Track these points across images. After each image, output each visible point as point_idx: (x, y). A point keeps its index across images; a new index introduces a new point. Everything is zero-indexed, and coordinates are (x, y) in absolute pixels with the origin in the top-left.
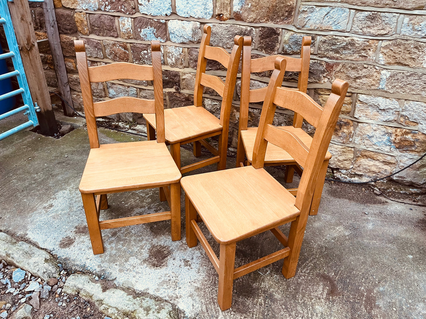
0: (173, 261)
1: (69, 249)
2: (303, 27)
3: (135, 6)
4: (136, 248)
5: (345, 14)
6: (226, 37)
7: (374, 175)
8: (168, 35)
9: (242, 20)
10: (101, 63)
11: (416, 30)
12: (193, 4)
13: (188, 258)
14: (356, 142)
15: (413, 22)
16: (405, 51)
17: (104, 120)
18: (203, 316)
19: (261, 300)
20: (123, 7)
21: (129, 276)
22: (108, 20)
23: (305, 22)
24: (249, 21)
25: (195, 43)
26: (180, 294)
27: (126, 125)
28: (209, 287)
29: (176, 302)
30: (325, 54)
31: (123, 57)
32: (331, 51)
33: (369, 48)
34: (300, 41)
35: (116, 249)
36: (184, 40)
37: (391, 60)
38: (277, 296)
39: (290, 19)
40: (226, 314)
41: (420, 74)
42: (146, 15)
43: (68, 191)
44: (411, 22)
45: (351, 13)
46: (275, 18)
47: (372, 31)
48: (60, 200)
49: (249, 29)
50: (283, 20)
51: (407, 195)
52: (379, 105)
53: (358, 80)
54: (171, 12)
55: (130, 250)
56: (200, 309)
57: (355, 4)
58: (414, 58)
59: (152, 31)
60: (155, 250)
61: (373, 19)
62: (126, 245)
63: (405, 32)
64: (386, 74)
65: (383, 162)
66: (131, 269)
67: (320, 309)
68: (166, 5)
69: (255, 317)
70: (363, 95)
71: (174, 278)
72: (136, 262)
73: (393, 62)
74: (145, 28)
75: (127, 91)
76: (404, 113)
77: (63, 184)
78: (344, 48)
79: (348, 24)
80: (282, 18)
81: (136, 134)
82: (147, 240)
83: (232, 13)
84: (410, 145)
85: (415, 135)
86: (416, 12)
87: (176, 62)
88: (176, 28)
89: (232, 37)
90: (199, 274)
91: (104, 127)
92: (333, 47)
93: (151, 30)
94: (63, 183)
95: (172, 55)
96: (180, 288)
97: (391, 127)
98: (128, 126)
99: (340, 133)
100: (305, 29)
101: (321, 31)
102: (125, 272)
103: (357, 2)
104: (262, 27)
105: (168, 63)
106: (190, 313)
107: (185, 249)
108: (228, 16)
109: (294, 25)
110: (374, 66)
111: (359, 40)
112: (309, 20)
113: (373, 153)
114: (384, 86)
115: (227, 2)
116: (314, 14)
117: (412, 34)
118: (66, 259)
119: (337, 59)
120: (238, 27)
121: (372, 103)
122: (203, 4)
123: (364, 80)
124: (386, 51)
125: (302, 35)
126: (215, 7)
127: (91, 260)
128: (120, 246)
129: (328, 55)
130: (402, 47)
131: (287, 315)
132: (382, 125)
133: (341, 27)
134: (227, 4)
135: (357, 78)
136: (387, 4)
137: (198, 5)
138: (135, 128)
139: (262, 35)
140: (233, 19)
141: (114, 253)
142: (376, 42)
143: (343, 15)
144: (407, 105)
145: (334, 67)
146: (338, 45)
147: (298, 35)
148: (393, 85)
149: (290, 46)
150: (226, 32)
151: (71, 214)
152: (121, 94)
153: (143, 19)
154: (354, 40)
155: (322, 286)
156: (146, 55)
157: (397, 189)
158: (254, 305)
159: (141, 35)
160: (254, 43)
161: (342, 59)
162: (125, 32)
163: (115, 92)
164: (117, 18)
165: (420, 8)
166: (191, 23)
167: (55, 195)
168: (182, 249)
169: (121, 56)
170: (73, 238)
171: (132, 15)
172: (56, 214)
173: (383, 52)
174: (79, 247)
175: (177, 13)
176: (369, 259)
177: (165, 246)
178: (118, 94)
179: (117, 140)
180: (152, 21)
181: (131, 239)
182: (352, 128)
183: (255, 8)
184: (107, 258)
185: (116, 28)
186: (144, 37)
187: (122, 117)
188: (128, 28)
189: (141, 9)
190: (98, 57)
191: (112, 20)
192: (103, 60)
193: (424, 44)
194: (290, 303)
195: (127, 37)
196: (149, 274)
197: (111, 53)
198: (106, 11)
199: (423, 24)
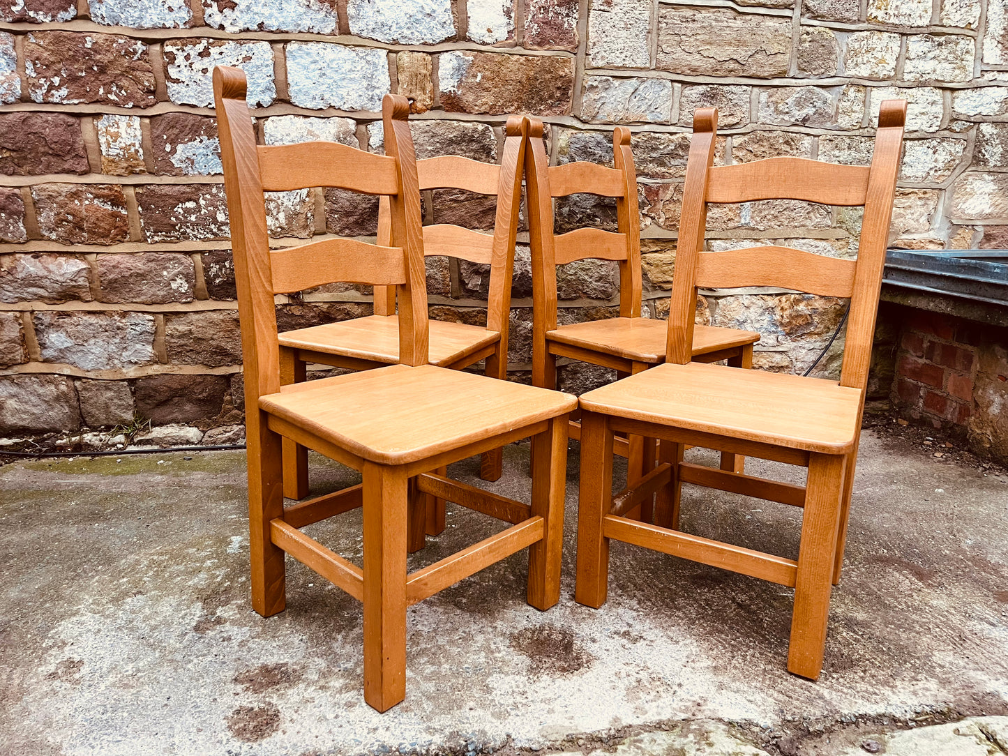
0: (597, 645)
1: (284, 733)
2: (594, 118)
3: (156, 86)
5: (666, 90)
6: (427, 150)
9: (463, 110)
10: (17, 256)
11: (781, 113)
12: (337, 77)
13: (619, 627)
15: (773, 99)
16: (772, 151)
17: (17, 440)
19: (846, 634)
20: (114, 89)
22: (56, 126)
23: (596, 109)
24: (478, 110)
26: (697, 696)
27: (114, 435)
28: (733, 657)
29: (708, 713)
30: (642, 168)
31: (107, 227)
32: (650, 162)
34: (590, 146)
35: (428, 679)
39: (564, 103)
42: (195, 106)
43: (90, 614)
44: (772, 99)
45: (676, 89)
46: (535, 104)
48: (89, 641)
49: (480, 127)
50: (551, 106)
54: (275, 96)
55: (466, 666)
56: (772, 700)
57: (680, 72)
59: (213, 148)
60: (525, 642)
61: (712, 98)
62: (443, 660)
63: (764, 117)
65: (770, 368)
66: (524, 701)
67: (942, 602)
68: (259, 81)
69: (877, 663)
70: (718, 242)
72: (513, 682)
74: (190, 141)
75: (118, 328)
77: (48, 605)
79: (673, 110)
80: (549, 102)
81: (156, 452)
82: (481, 632)
83: (438, 95)
84: (806, 324)
85: (810, 302)
86: (776, 82)
87: (289, 222)
88: (292, 135)
90: (681, 644)
91: (32, 456)
92: (654, 155)
93: (207, 147)
94: (43, 603)
95: (278, 207)
96: (680, 685)
97: (771, 295)
98: (120, 438)
100: (598, 122)
101: (628, 124)
103: (684, 68)
106: (764, 718)
107: (589, 614)
108: (428, 102)
109: (575, 116)
112: (603, 104)
114: (748, 218)
115: (425, 72)
116: (611, 92)
117: (776, 120)
119: (663, 177)
120: (456, 125)
122: (364, 77)
123: (716, 212)
124: (741, 154)
125: (594, 134)
126: (395, 83)
127: (388, 729)
128: (429, 669)
129: (646, 171)
130: (765, 143)
131: (914, 634)
132: (756, 295)
133: (662, 116)
134: (425, 75)
136: (731, 71)
137: (351, 79)
138: (149, 436)
140: (439, 108)
141: (433, 689)
142: (721, 139)
143: (662, 94)
145: (660, 192)
146: (661, 149)
147: (585, 135)
148: (763, 214)
149: (572, 159)
150: (426, 139)
151: (179, 658)
152: (92, 341)
153: (183, 117)
154: (686, 138)
155: (896, 574)
156: (193, 213)
158: (848, 646)
159: (173, 161)
160: (493, 158)
161: (672, 176)
162: (117, 155)
163: (69, 340)
164: (90, 119)
165: (781, 75)
166: (332, 122)
167: (52, 637)
168: (584, 618)
169: (100, 227)
170: (263, 705)
171: (144, 109)
172: (119, 676)
173: (737, 157)
174: (311, 715)
175: (293, 100)
176: (899, 513)
177: (538, 626)
178: (81, 342)
179: (116, 474)
180: (212, 121)
181: (439, 643)
182: (707, 312)
183: (490, 82)
184: (428, 706)
185: (85, 148)
186: (183, 166)
187: (93, 416)
188: (128, 144)
189: (178, 93)
190: (6, 238)
191: (71, 125)
192: (26, 245)
193: (798, 135)
194: (893, 617)
195: (124, 170)
196: (579, 690)
197: (59, 223)
198: (49, 103)
199: (789, 101)
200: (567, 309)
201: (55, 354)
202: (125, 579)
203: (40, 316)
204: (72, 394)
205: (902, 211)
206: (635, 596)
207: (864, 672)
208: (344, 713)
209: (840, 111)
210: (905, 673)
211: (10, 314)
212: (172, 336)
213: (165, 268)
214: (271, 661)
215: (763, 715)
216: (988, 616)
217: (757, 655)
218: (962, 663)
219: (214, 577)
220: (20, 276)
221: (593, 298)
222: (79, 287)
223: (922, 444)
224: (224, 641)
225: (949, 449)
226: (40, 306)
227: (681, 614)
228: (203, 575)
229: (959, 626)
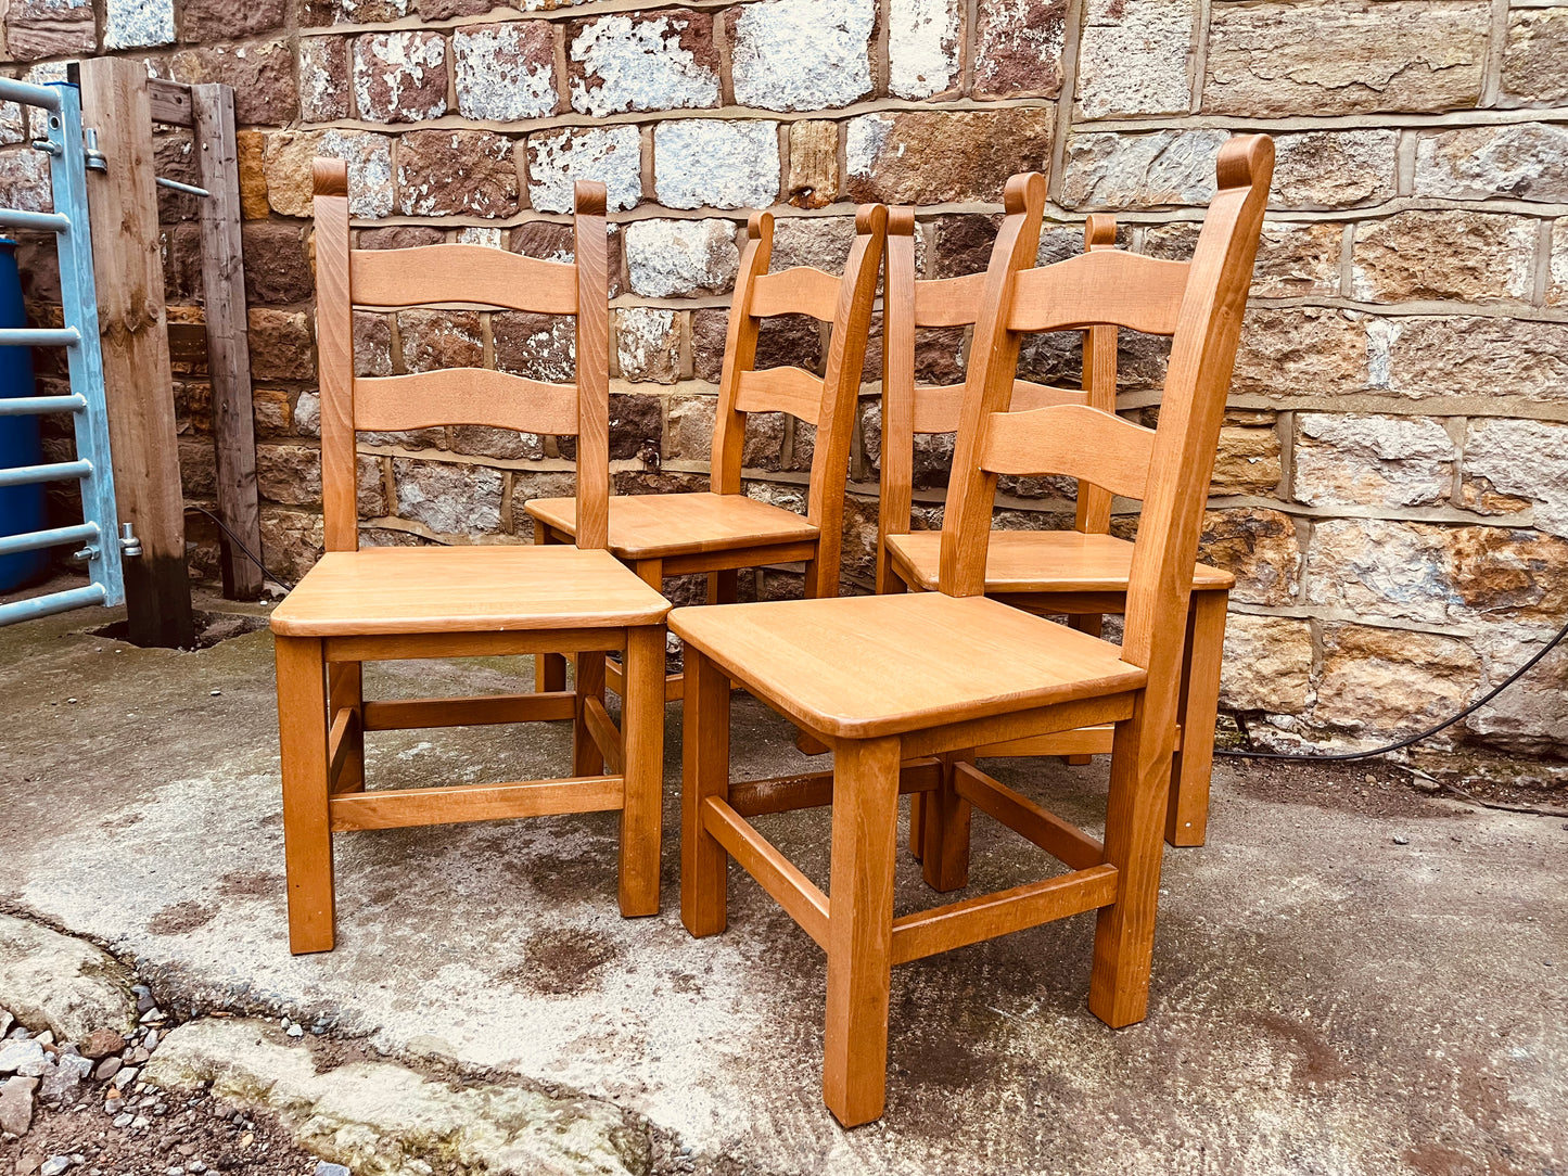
0: (627, 976)
1: (189, 937)
2: (1084, 202)
3: (518, 190)
4: (469, 937)
5: (1221, 148)
6: (824, 261)
7: (1402, 724)
8: (623, 274)
9: (877, 200)
11: (1463, 175)
12: (712, 163)
13: (689, 967)
14: (1313, 597)
15: (1448, 150)
16: (1440, 248)
18: (758, 1148)
19: (1011, 1094)
20: (478, 196)
21: (438, 1021)
22: (421, 243)
23: (1089, 188)
24: (899, 199)
25: (716, 292)
26: (656, 1080)
29: (638, 1103)
31: (464, 362)
33: (1314, 251)
34: (1075, 248)
36: (679, 284)
37: (1394, 285)
40: (865, 1141)
41: (1506, 319)
42: (555, 213)
43: (208, 780)
44: (1443, 151)
46: (989, 184)
47: (1318, 194)
48: (173, 803)
51: (1542, 790)
52: (1378, 445)
53: (1290, 366)
54: (640, 195)
56: (747, 1125)
57: (1247, 114)
58: (1474, 269)
60: (549, 943)
61: (1313, 155)
63: (1428, 185)
64: (1383, 334)
65: (1429, 666)
66: (448, 1002)
67: (1276, 1120)
68: (624, 177)
69: (991, 1149)
70: (1316, 416)
71: (630, 1026)
72: (468, 979)
73: (1403, 290)
74: (548, 256)
75: (466, 485)
76: (1473, 467)
77: (190, 763)
82: (517, 915)
83: (844, 181)
84: (1517, 589)
85: (1528, 547)
86: (1455, 119)
87: (650, 363)
90: (740, 1015)
94: (189, 760)
95: (636, 341)
96: (658, 1059)
97: (1436, 524)
99: (1253, 568)
100: (1091, 209)
101: (1146, 210)
102: (420, 1008)
103: (1255, 108)
104: (945, 215)
105: (620, 372)
107: (677, 941)
108: (830, 191)
109: (1053, 201)
110: (1342, 308)
111: (1276, 228)
112: (1101, 178)
113: (1385, 634)
114: (1385, 375)
115: (827, 148)
116: (1114, 158)
117: (1454, 191)
118: (170, 968)
121: (1352, 438)
122: (745, 162)
123: (1313, 362)
124: (1372, 255)
126: (785, 166)
127: (277, 971)
128: (406, 931)
130: (1425, 234)
131: (1135, 1142)
132: (1399, 521)
134: (826, 152)
135: (1287, 357)
136: (1355, 104)
137: (729, 166)
139: (946, 241)
140: (845, 199)
142: (1332, 229)
143: (1212, 155)
144: (1476, 435)
147: (1068, 230)
148: (1417, 368)
150: (824, 244)
151: (211, 841)
152: (442, 498)
153: (542, 227)
155: (1267, 1052)
156: (546, 347)
157: (1498, 772)
158: (984, 1110)
160: (920, 271)
163: (422, 494)
164: (454, 234)
165: (1467, 105)
166: (704, 225)
167: (154, 792)
168: (662, 943)
170: (211, 907)
171: (505, 219)
172: (148, 840)
173: (1364, 260)
174: (233, 932)
175: (660, 199)
176: (1445, 969)
177: (591, 932)
178: (432, 499)
180: (571, 231)
181: (453, 910)
182: (1292, 544)
183: (918, 156)
184: (346, 967)
189: (539, 198)
190: (374, 371)
191: (436, 242)
193: (1501, 218)
196: (525, 1015)
197: (421, 356)
198: (417, 215)
199: (1482, 153)
200: (1027, 513)
201: (409, 509)
203: (398, 464)
206: (774, 941)
207: (946, 1150)
211: (373, 458)
212: (519, 501)
215: (706, 1136)
222: (435, 432)
226: (399, 451)
227: (800, 981)
229: (1247, 1165)
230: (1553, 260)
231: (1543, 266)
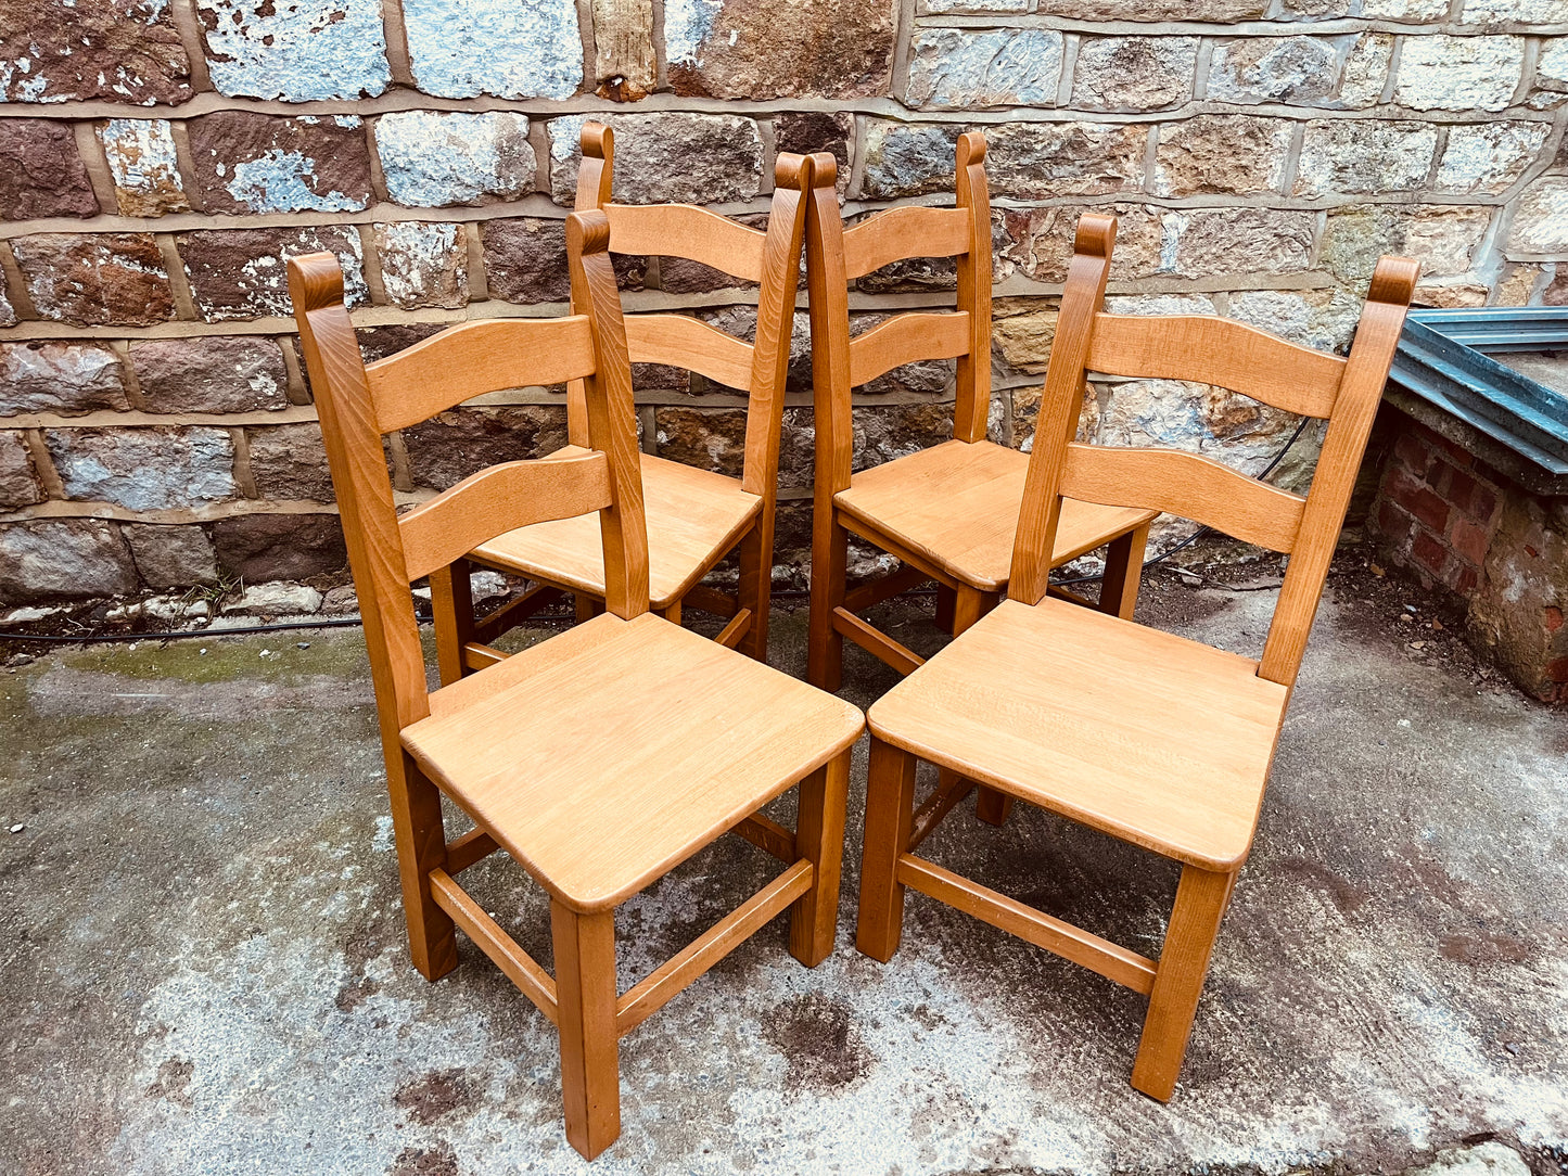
0: (879, 1033)
2: (926, 101)
3: (190, 67)
4: (715, 1057)
5: (1053, 48)
6: (647, 163)
7: (1163, 532)
8: (376, 179)
9: (705, 93)
10: (5, 346)
11: (1245, 82)
12: (491, 43)
13: (912, 998)
15: (1236, 59)
16: (1224, 149)
17: (47, 611)
18: (1131, 1153)
19: (1220, 1014)
20: (122, 75)
21: (791, 1162)
22: (36, 142)
23: (932, 86)
24: (732, 94)
25: (508, 199)
26: (1005, 1127)
27: (191, 601)
28: (1062, 1056)
29: (1016, 1158)
30: (1003, 184)
31: (139, 299)
32: (1018, 172)
33: (1125, 151)
34: (920, 149)
35: (650, 1098)
36: (459, 192)
37: (1188, 182)
38: (1246, 979)
39: (878, 77)
40: (1183, 1106)
41: (1263, 209)
42: (257, 100)
43: (193, 972)
44: (1233, 59)
45: (1070, 45)
46: (829, 79)
47: (1132, 98)
48: (196, 1022)
49: (736, 123)
50: (857, 82)
51: (1256, 563)
54: (389, 78)
55: (702, 1073)
56: (1102, 1135)
57: (1078, 16)
58: (1246, 167)
59: (292, 168)
60: (782, 1027)
61: (1132, 60)
62: (671, 1063)
63: (1217, 90)
64: (1176, 224)
66: (776, 1137)
67: (1363, 956)
68: (362, 54)
69: (1254, 1071)
70: (1120, 299)
71: (934, 1084)
72: (764, 1102)
73: (1190, 186)
74: (255, 157)
75: (177, 451)
77: (132, 954)
78: (1056, 160)
79: (1063, 83)
80: (852, 76)
81: (255, 631)
82: (725, 1009)
83: (664, 69)
84: (1249, 421)
86: (1244, 29)
87: (429, 286)
88: (423, 145)
89: (672, 161)
90: (994, 1029)
91: (74, 642)
92: (1025, 161)
93: (285, 167)
94: (126, 951)
95: (408, 262)
96: (985, 1107)
98: (200, 606)
100: (934, 108)
101: (984, 110)
102: (761, 1157)
103: (1085, 10)
104: (784, 113)
105: (388, 298)
106: (1089, 1167)
107: (873, 973)
109: (895, 99)
110: (1144, 203)
111: (1096, 129)
112: (943, 77)
114: (1173, 260)
115: (640, 29)
116: (958, 55)
117: (1237, 96)
119: (1038, 197)
120: (695, 120)
122: (537, 43)
123: (1120, 252)
124: (1171, 156)
125: (926, 129)
126: (590, 49)
128: (653, 1079)
129: (1010, 188)
130: (1214, 137)
131: (1313, 1016)
133: (1042, 94)
134: (642, 35)
136: (1168, 11)
137: (515, 46)
138: (243, 604)
139: (786, 141)
140: (666, 90)
141: (658, 1115)
142: (1140, 130)
143: (1045, 55)
144: (1235, 307)
145: (1032, 222)
146: (1037, 151)
147: (911, 130)
148: (1197, 253)
149: (888, 172)
150: (647, 145)
151: (320, 1058)
152: (139, 471)
153: (239, 119)
154: (1081, 132)
155: (1310, 896)
156: (273, 274)
157: (1228, 556)
158: (1219, 1037)
159: (231, 191)
160: (758, 173)
161: (1052, 194)
162: (140, 186)
163: (104, 470)
164: (88, 127)
165: (1254, 17)
166: (487, 120)
167: (146, 1017)
168: (865, 981)
169: (127, 300)
170: (434, 1146)
171: (175, 106)
172: (243, 1091)
173: (1164, 160)
174: (498, 1165)
175: (420, 85)
176: (1335, 770)
177: (801, 997)
178: (123, 473)
179: (201, 680)
180: (288, 124)
181: (667, 1032)
182: (1095, 407)
183: (753, 45)
184: (650, 1146)
185: (87, 175)
186: (249, 198)
187: (155, 575)
188: (156, 166)
189: (227, 79)
191: (60, 139)
192: (16, 330)
193: (1270, 121)
194: (1291, 981)
195: (153, 209)
196: (851, 1118)
197: (64, 294)
198: (18, 102)
199: (1263, 62)
201: (86, 489)
202: (235, 904)
203: (54, 435)
204: (120, 545)
205: (1427, 241)
206: (939, 937)
207: (1234, 1086)
208: (541, 1160)
209: (1347, 78)
210: (1289, 1090)
211: (8, 433)
212: (260, 460)
213: (238, 361)
214: (444, 1064)
215: (1088, 1162)
216: (1423, 986)
217: (1094, 1052)
218: (1369, 1075)
219: (357, 900)
220: (15, 377)
221: (914, 391)
222: (107, 391)
223: (1397, 619)
224: (377, 1027)
225: (1437, 631)
226: (52, 421)
227: (998, 972)
228: (342, 897)
229: (1379, 1002)
230: (1302, 157)
231: (1293, 162)
